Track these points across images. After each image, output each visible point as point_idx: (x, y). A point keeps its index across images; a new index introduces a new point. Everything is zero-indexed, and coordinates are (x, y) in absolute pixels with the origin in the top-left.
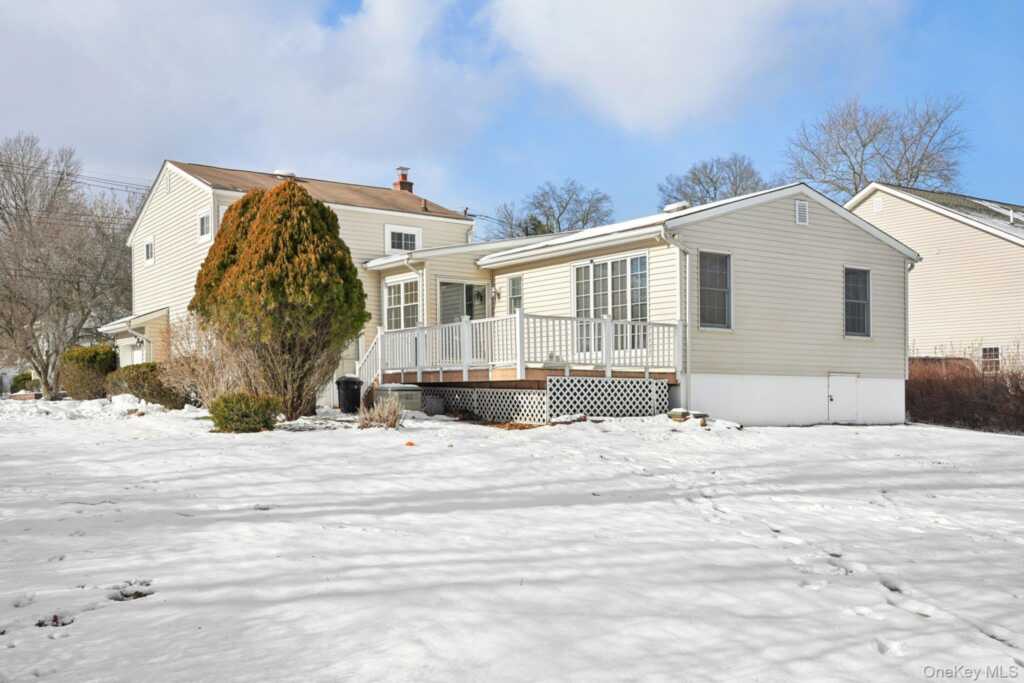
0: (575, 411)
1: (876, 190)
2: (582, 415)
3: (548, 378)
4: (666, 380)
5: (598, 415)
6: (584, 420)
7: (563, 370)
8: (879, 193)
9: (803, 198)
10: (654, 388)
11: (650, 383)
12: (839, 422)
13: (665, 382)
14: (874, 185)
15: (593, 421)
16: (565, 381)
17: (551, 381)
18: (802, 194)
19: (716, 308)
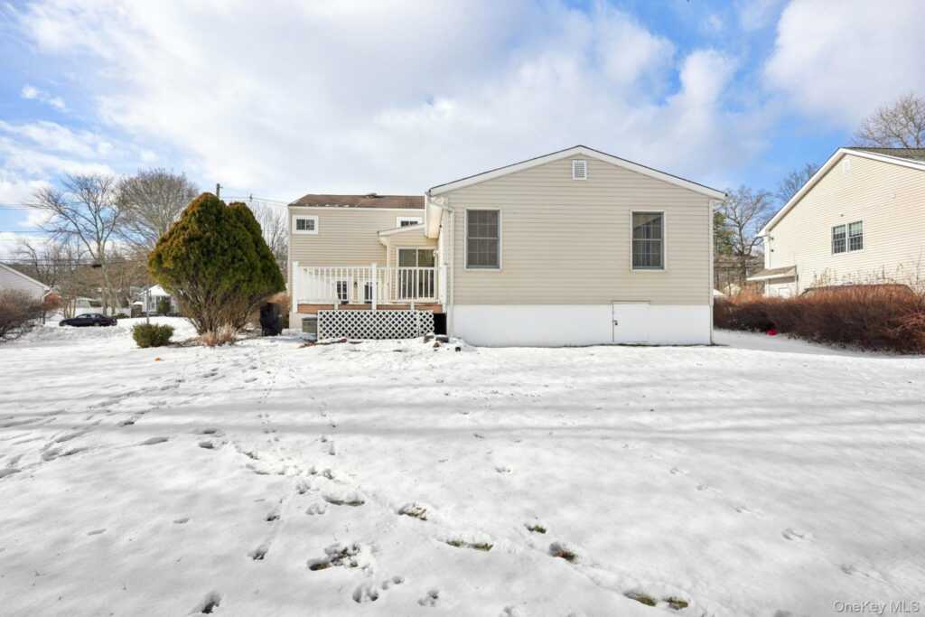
0: (337, 335)
1: (845, 154)
2: (343, 338)
3: (319, 311)
4: (432, 311)
5: (359, 338)
6: (344, 341)
7: (333, 305)
8: (847, 157)
9: (581, 157)
10: (418, 316)
11: (415, 313)
12: (624, 343)
13: (431, 312)
14: (842, 151)
15: (351, 343)
16: (334, 313)
17: (321, 313)
18: (581, 154)
19: (488, 252)
